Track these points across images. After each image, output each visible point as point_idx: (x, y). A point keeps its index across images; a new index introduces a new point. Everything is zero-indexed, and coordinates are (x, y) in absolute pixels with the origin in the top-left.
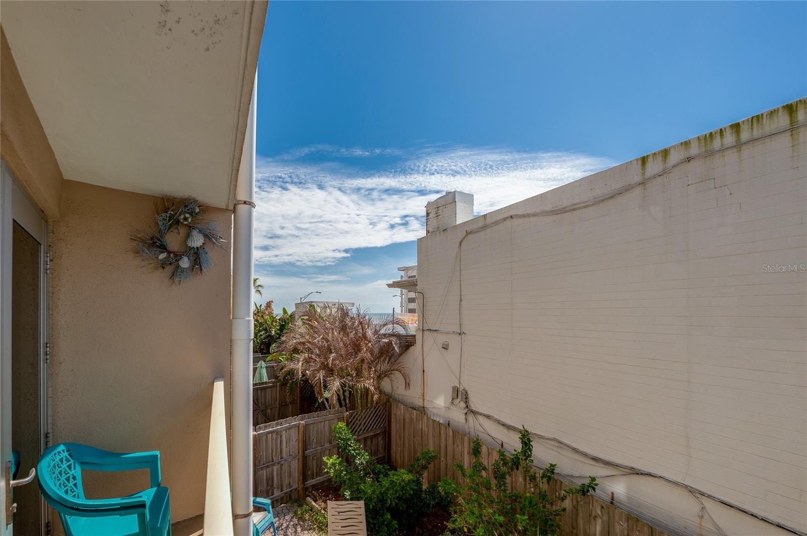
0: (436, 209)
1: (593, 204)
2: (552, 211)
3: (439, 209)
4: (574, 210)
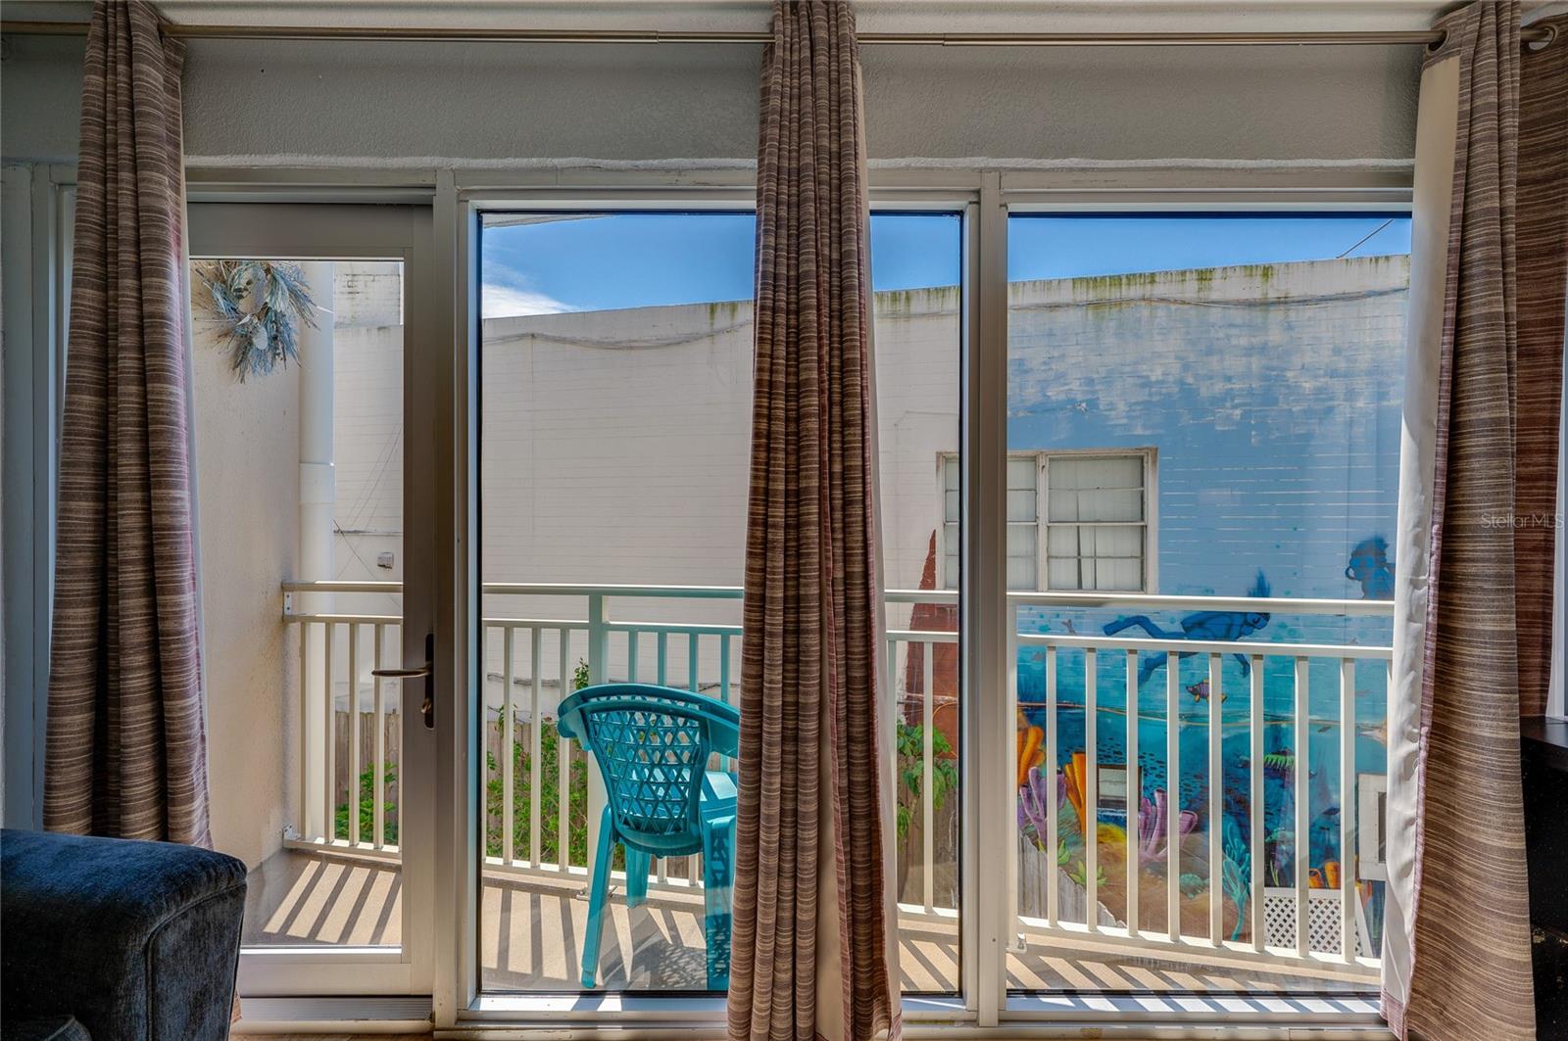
0: (349, 278)
1: (657, 347)
2: (598, 342)
3: (356, 278)
4: (631, 348)
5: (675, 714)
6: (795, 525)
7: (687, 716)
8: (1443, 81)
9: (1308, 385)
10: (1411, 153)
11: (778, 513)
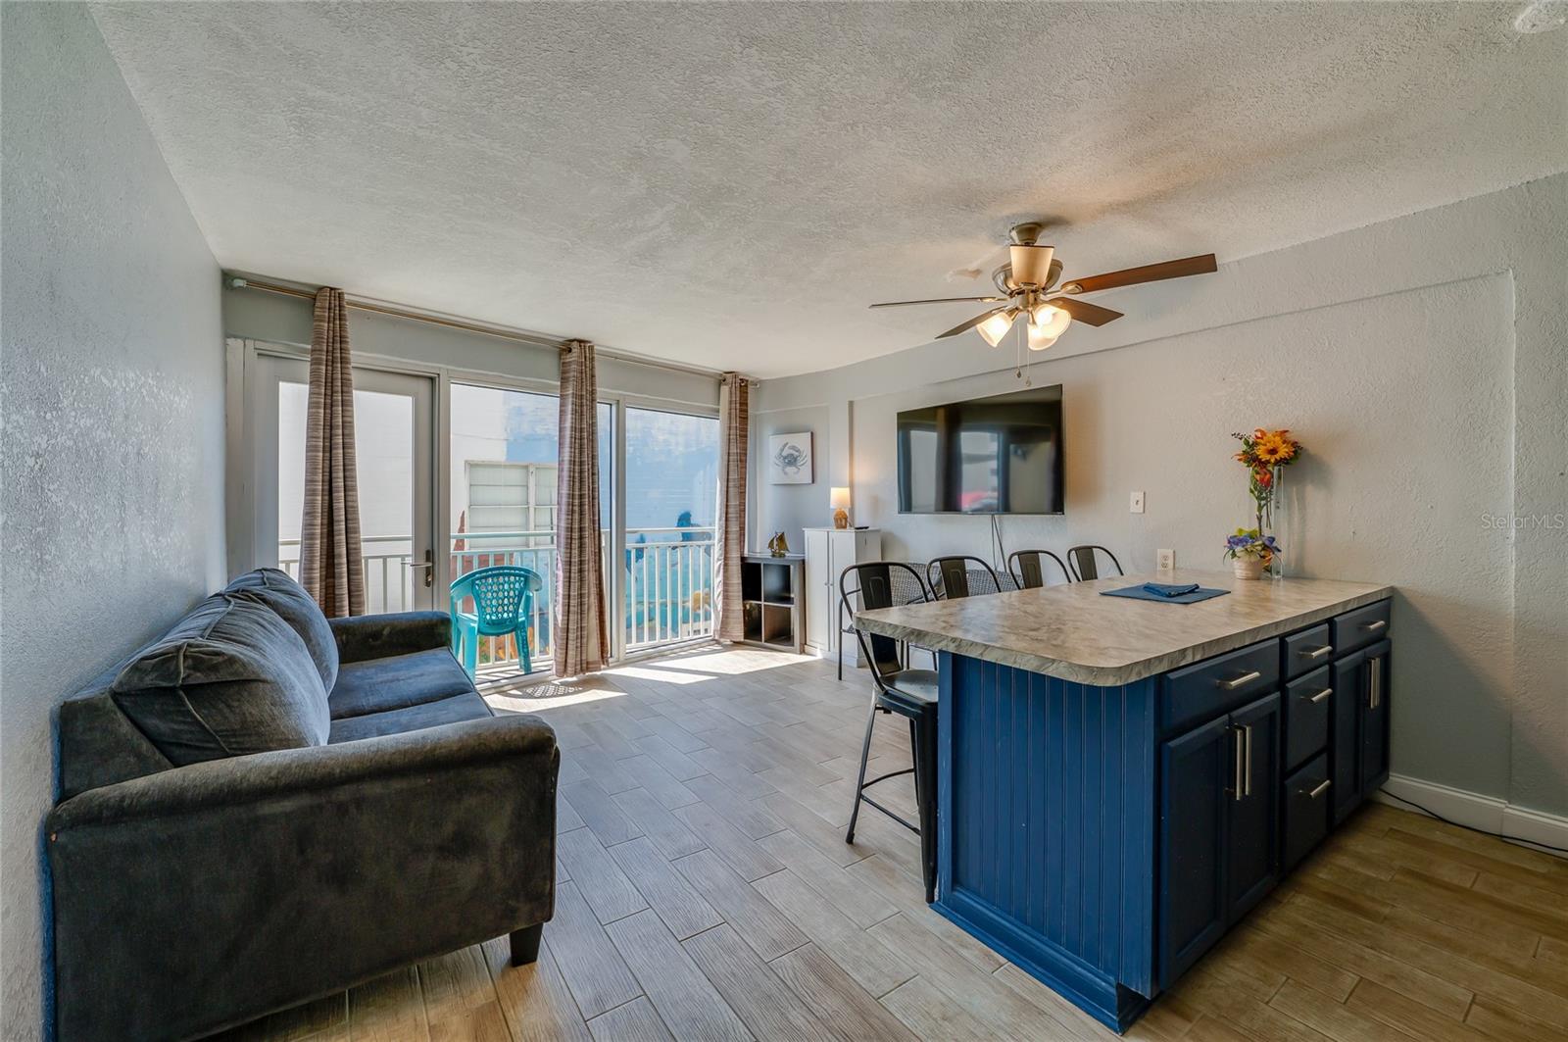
5: (515, 575)
6: (581, 505)
7: (520, 576)
8: (725, 389)
9: (661, 438)
10: (719, 404)
11: (577, 502)
